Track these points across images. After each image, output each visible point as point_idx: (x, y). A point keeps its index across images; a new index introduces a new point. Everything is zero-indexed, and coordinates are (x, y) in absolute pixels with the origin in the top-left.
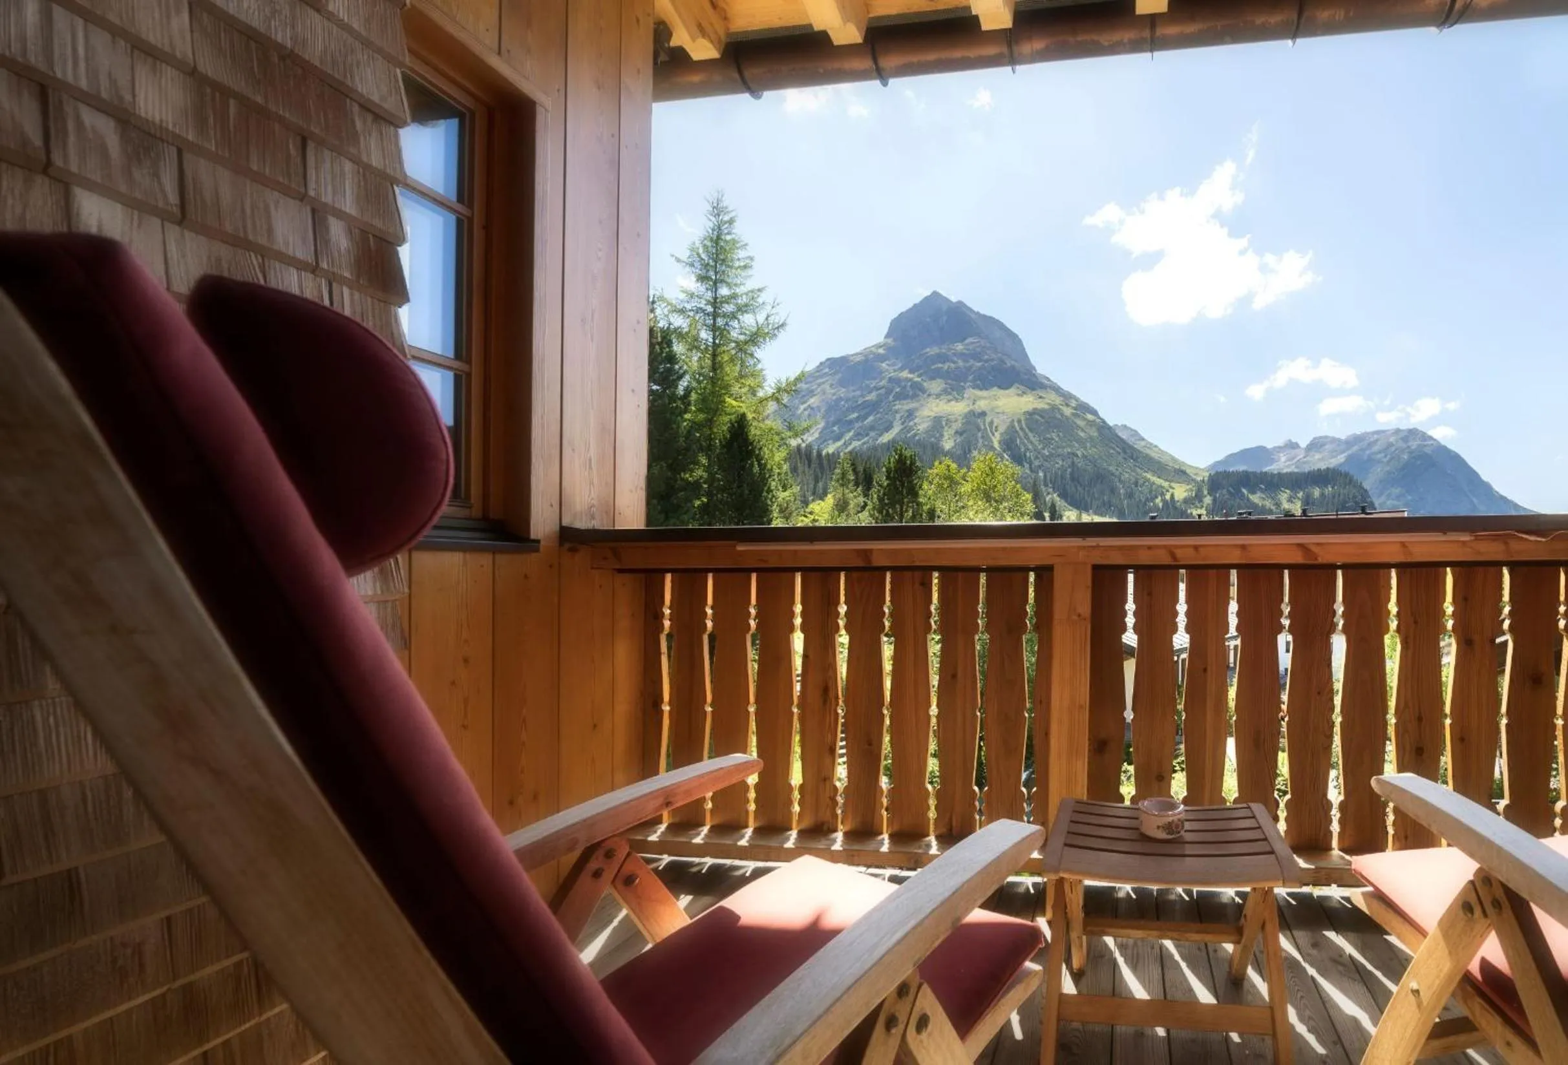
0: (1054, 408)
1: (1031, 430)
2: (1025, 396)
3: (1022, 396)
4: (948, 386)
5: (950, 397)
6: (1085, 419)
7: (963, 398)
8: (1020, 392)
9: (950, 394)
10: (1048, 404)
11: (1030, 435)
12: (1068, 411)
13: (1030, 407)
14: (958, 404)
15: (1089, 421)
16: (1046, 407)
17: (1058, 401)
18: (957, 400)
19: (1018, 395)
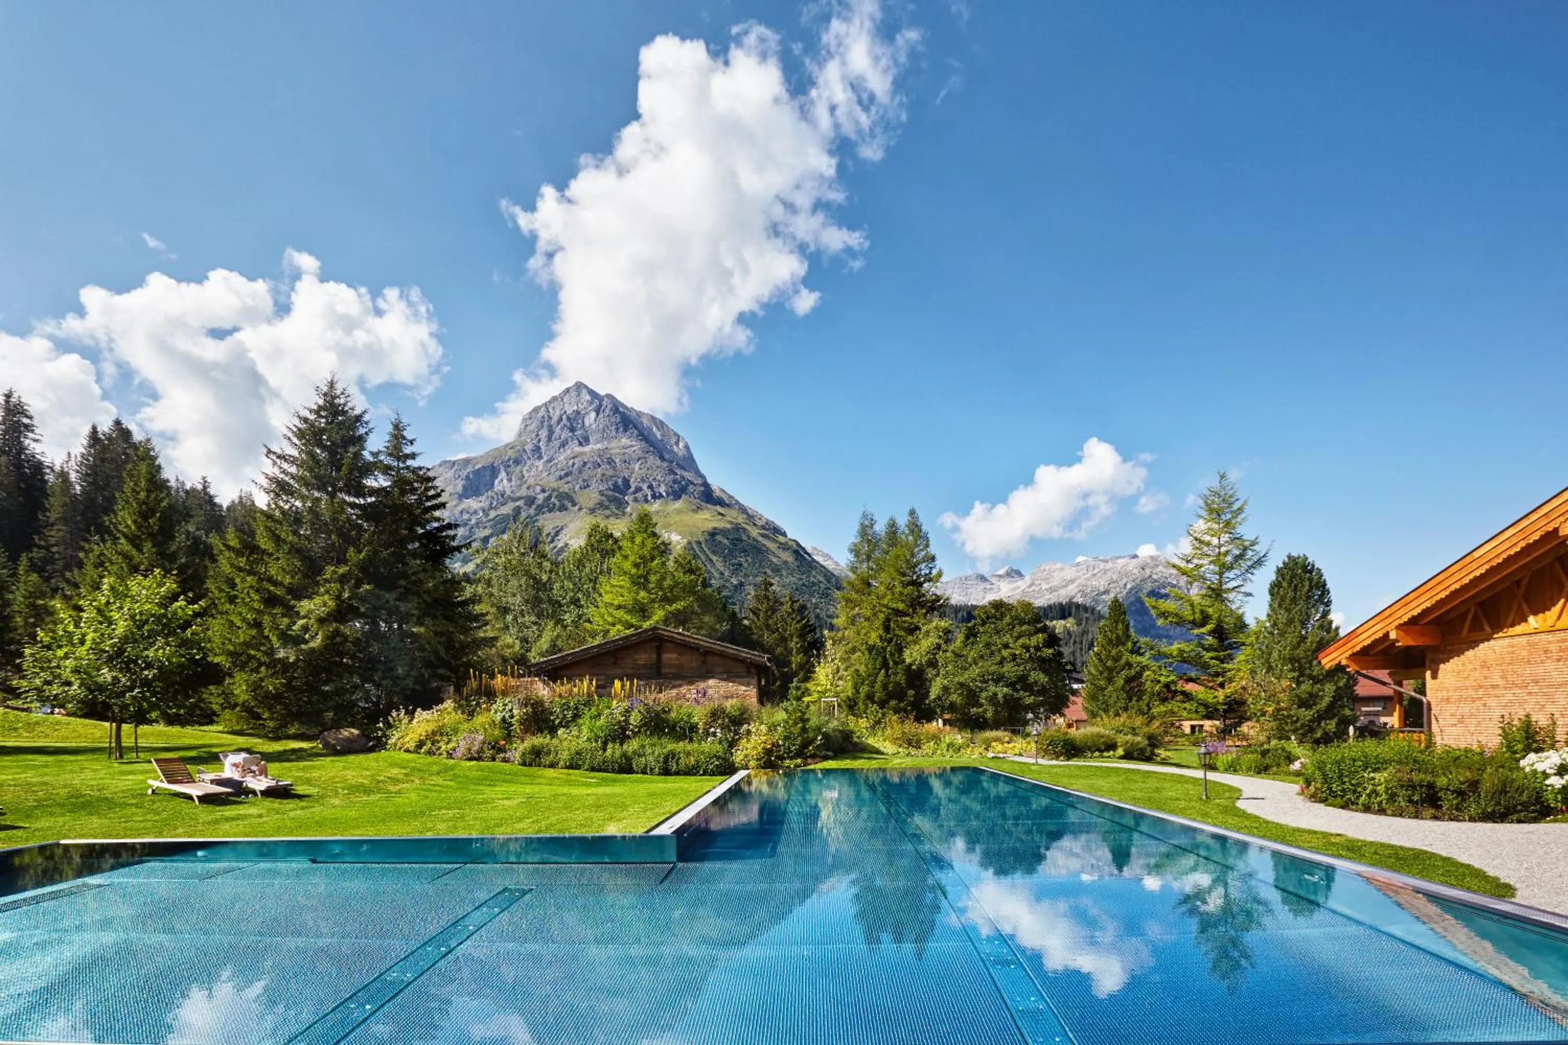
0: (737, 528)
1: (714, 552)
2: (700, 512)
3: (697, 512)
4: (604, 498)
5: (608, 512)
6: (777, 542)
7: (624, 513)
8: (694, 507)
9: (607, 508)
10: (732, 523)
11: (714, 558)
12: (754, 532)
13: (710, 526)
14: (618, 521)
15: (781, 544)
16: (728, 526)
17: (741, 519)
18: (617, 516)
19: (693, 511)
